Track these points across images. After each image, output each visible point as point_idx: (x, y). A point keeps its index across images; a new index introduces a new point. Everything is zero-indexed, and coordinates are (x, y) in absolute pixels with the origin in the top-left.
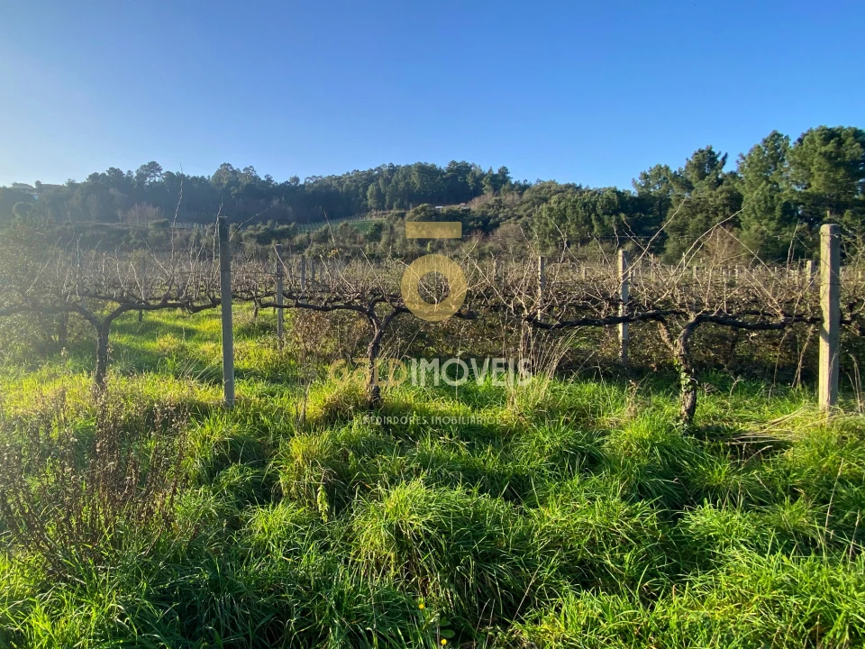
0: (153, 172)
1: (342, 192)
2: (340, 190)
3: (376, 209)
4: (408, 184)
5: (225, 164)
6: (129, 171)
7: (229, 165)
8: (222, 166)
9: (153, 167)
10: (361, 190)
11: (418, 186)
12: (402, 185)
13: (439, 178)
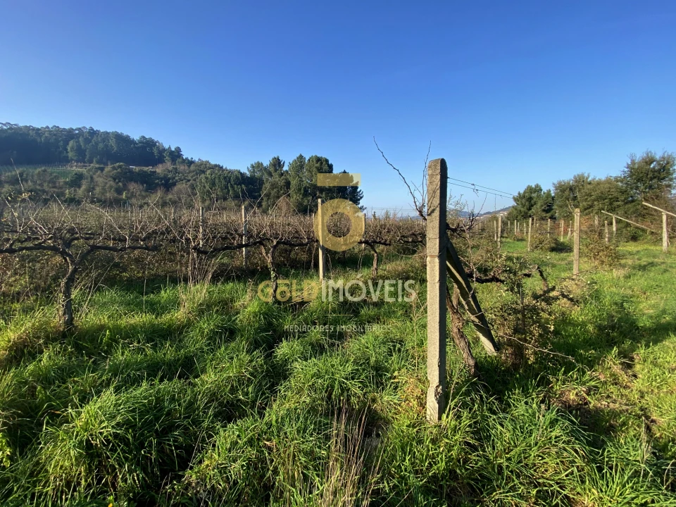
3: (77, 161)
4: (106, 146)
10: (61, 143)
11: (115, 149)
12: (101, 146)
13: (132, 146)
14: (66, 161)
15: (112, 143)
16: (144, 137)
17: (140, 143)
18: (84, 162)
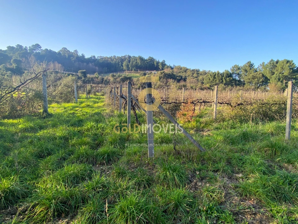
0: (37, 48)
1: (113, 63)
2: (112, 62)
3: (127, 70)
4: (136, 62)
5: (64, 48)
6: (26, 47)
7: (66, 48)
8: (63, 48)
9: (38, 46)
10: (120, 63)
11: (140, 64)
12: (134, 63)
13: (146, 62)
14: (123, 71)
15: (139, 61)
16: (150, 57)
17: (149, 60)
18: (130, 71)
